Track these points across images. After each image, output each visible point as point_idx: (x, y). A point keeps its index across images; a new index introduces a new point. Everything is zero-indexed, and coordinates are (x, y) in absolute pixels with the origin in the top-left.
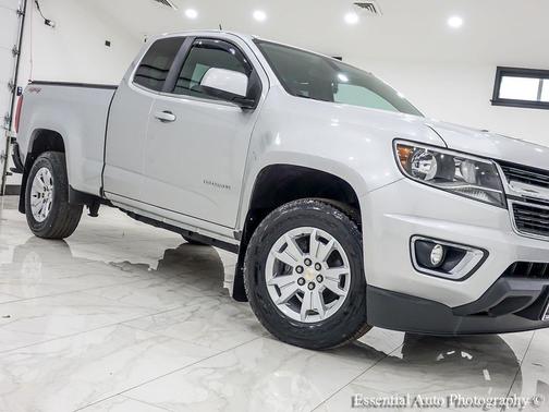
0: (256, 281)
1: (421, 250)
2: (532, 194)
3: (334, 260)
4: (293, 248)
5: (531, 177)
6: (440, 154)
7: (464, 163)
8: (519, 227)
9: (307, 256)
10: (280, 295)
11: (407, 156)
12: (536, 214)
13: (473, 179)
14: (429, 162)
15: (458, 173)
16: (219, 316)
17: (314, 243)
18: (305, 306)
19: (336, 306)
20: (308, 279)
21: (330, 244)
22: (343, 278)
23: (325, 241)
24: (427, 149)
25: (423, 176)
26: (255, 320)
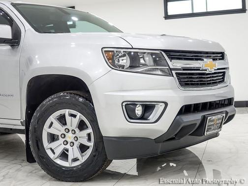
0: (38, 149)
1: (129, 109)
2: (188, 66)
3: (82, 126)
4: (57, 124)
5: (183, 56)
6: (131, 52)
7: (145, 55)
8: (182, 85)
9: (66, 127)
10: (54, 153)
11: (111, 56)
12: (190, 76)
13: (152, 63)
14: (125, 58)
15: (142, 61)
16: (20, 175)
17: (68, 118)
19: (89, 153)
20: (69, 140)
21: (78, 117)
22: (89, 135)
23: (75, 116)
24: (122, 50)
25: (123, 67)
26: (43, 172)
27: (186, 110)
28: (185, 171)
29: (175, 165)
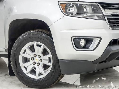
0: (17, 67)
1: (76, 41)
2: (115, 13)
3: (45, 52)
4: (28, 51)
6: (77, 4)
7: (87, 6)
8: (111, 26)
9: (34, 53)
10: (27, 70)
11: (64, 7)
12: (117, 20)
13: (91, 11)
14: (73, 8)
15: (85, 10)
16: (5, 84)
17: (36, 48)
18: (37, 72)
19: (49, 70)
20: (37, 62)
21: (42, 47)
22: (49, 58)
23: (40, 46)
24: (72, 3)
25: (72, 14)
26: (20, 82)
27: (114, 42)
28: (111, 83)
29: (105, 79)
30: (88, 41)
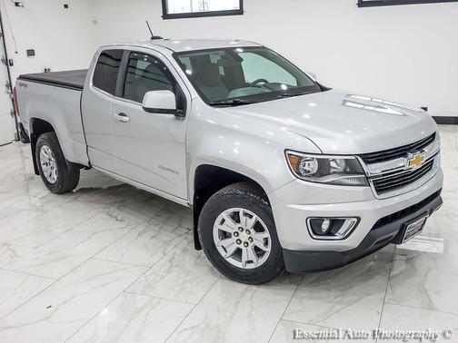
1: (314, 224)
4: (229, 221)
9: (240, 225)
10: (226, 252)
17: (242, 217)
18: (244, 258)
20: (243, 240)
21: (254, 219)
22: (266, 240)
23: (250, 216)
27: (382, 222)
30: (336, 223)
